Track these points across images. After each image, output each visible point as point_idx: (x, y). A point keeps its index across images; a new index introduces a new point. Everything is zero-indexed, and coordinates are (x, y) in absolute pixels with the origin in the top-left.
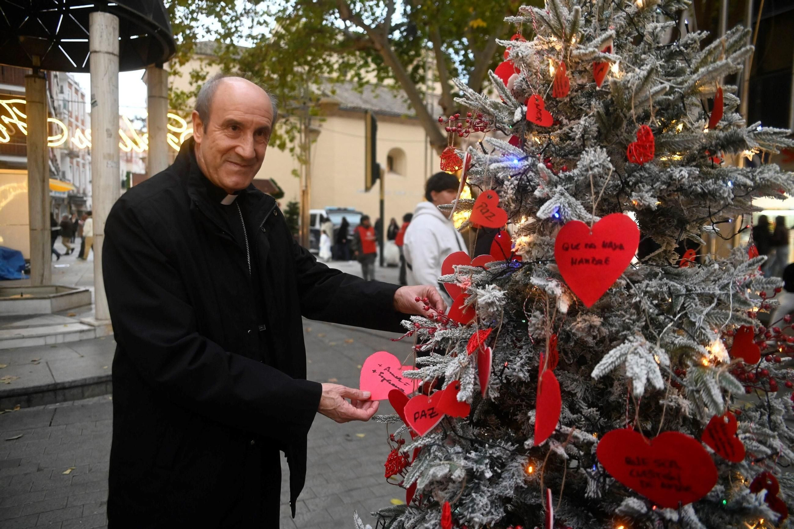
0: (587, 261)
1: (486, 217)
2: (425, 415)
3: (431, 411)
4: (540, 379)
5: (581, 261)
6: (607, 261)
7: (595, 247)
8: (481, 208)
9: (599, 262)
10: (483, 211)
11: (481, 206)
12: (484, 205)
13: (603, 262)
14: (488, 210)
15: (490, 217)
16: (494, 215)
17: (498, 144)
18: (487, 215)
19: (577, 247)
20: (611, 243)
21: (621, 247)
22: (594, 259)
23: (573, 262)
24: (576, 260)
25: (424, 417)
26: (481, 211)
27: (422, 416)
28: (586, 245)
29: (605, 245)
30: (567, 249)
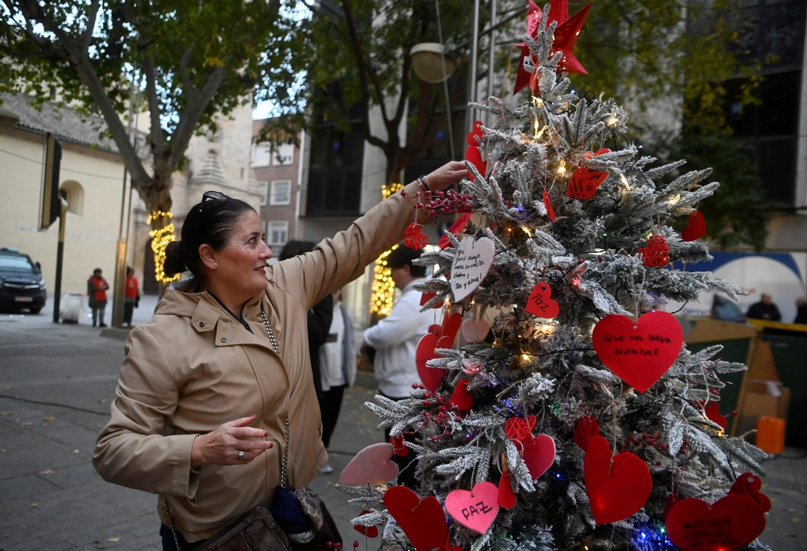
0: (635, 352)
1: (541, 308)
2: (476, 511)
3: (481, 506)
4: (612, 460)
5: (628, 351)
6: (656, 352)
7: (642, 340)
8: (536, 299)
9: (648, 353)
10: (538, 302)
11: (536, 297)
12: (539, 297)
13: (653, 353)
14: (542, 302)
15: (544, 308)
16: (547, 306)
17: (546, 238)
18: (542, 305)
19: (621, 339)
20: (658, 336)
21: (668, 340)
22: (642, 351)
23: (618, 352)
24: (621, 351)
25: (475, 514)
26: (536, 302)
27: (472, 512)
28: (632, 338)
29: (651, 338)
30: (609, 340)
